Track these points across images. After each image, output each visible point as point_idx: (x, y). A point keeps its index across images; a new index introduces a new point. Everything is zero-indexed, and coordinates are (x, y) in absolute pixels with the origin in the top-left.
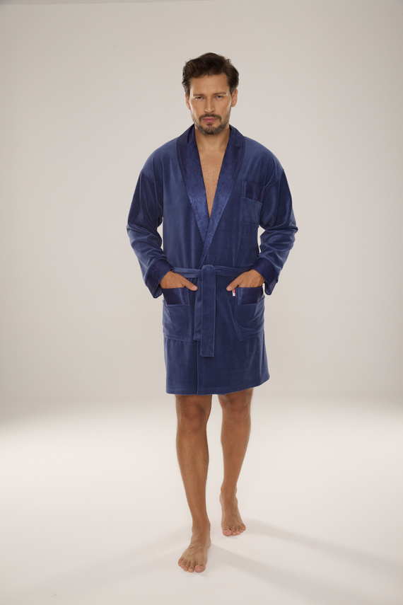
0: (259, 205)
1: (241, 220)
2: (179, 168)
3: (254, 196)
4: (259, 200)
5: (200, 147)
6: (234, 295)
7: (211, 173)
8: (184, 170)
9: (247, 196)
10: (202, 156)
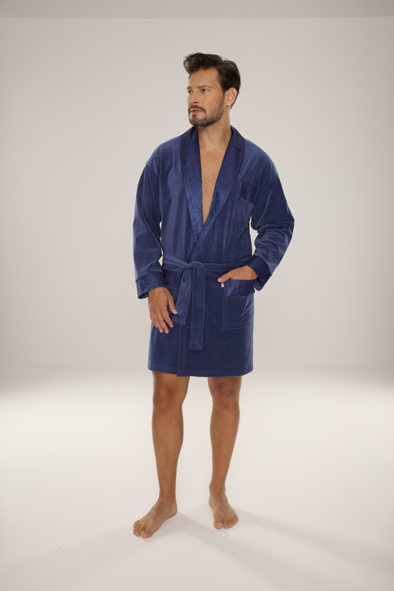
0: (251, 206)
1: (233, 217)
2: (179, 160)
3: (248, 197)
4: (252, 201)
5: (201, 144)
6: (223, 286)
7: (211, 168)
8: (184, 162)
9: (241, 196)
10: (202, 152)
